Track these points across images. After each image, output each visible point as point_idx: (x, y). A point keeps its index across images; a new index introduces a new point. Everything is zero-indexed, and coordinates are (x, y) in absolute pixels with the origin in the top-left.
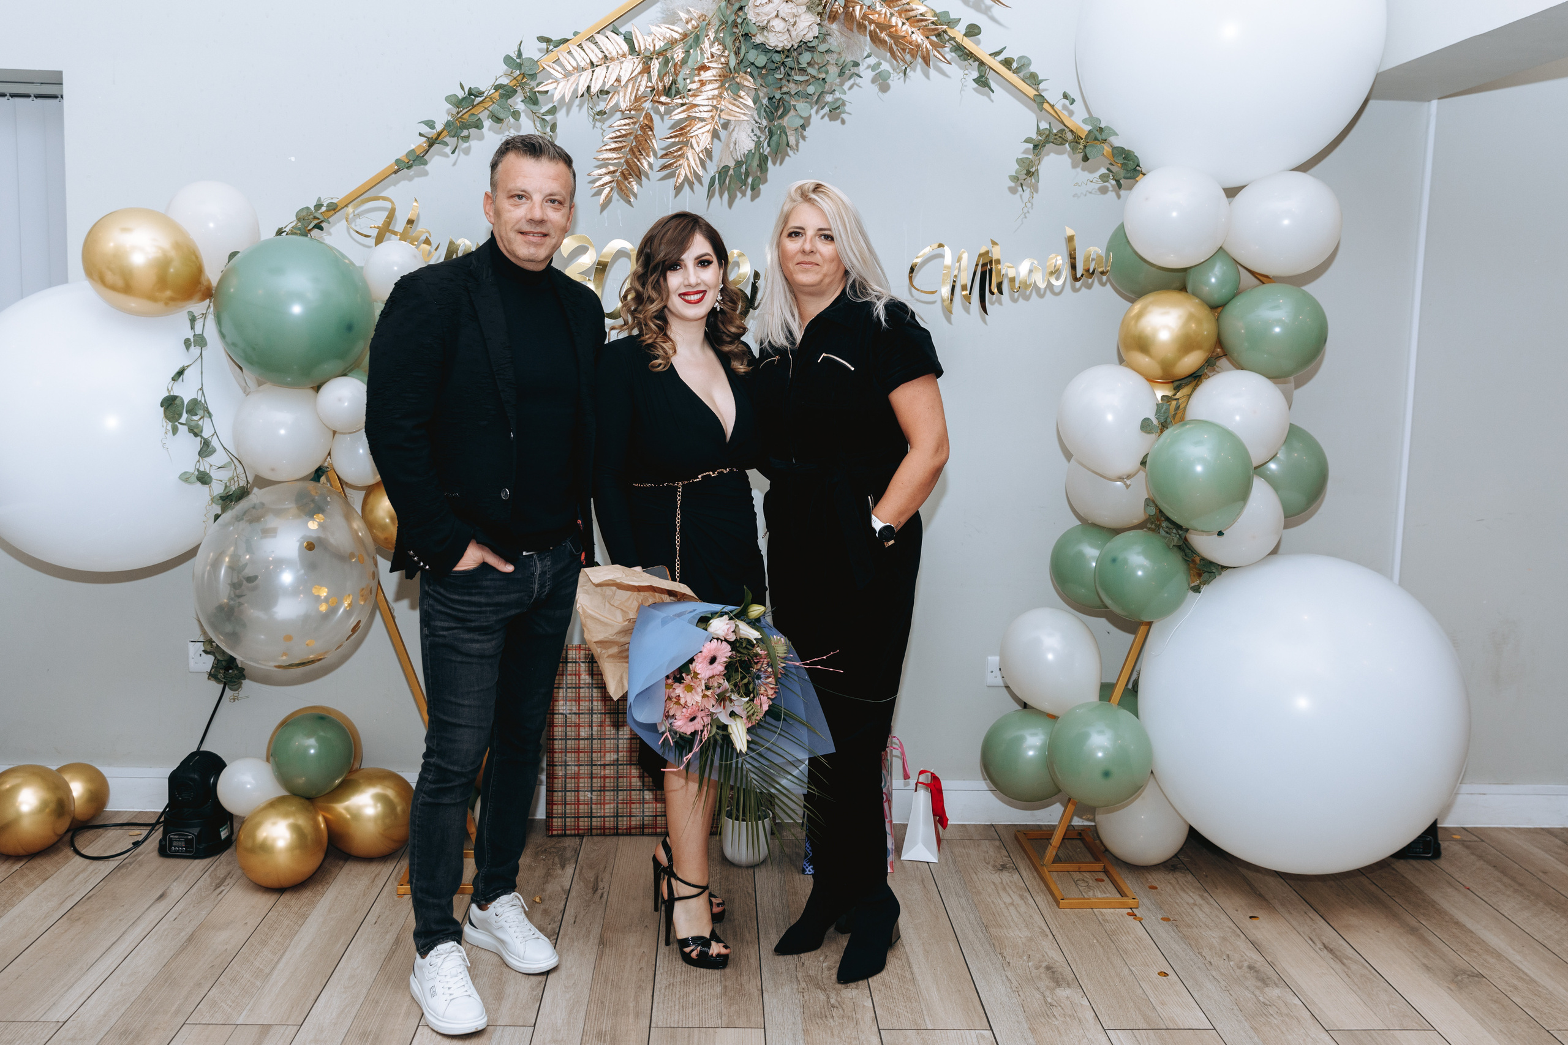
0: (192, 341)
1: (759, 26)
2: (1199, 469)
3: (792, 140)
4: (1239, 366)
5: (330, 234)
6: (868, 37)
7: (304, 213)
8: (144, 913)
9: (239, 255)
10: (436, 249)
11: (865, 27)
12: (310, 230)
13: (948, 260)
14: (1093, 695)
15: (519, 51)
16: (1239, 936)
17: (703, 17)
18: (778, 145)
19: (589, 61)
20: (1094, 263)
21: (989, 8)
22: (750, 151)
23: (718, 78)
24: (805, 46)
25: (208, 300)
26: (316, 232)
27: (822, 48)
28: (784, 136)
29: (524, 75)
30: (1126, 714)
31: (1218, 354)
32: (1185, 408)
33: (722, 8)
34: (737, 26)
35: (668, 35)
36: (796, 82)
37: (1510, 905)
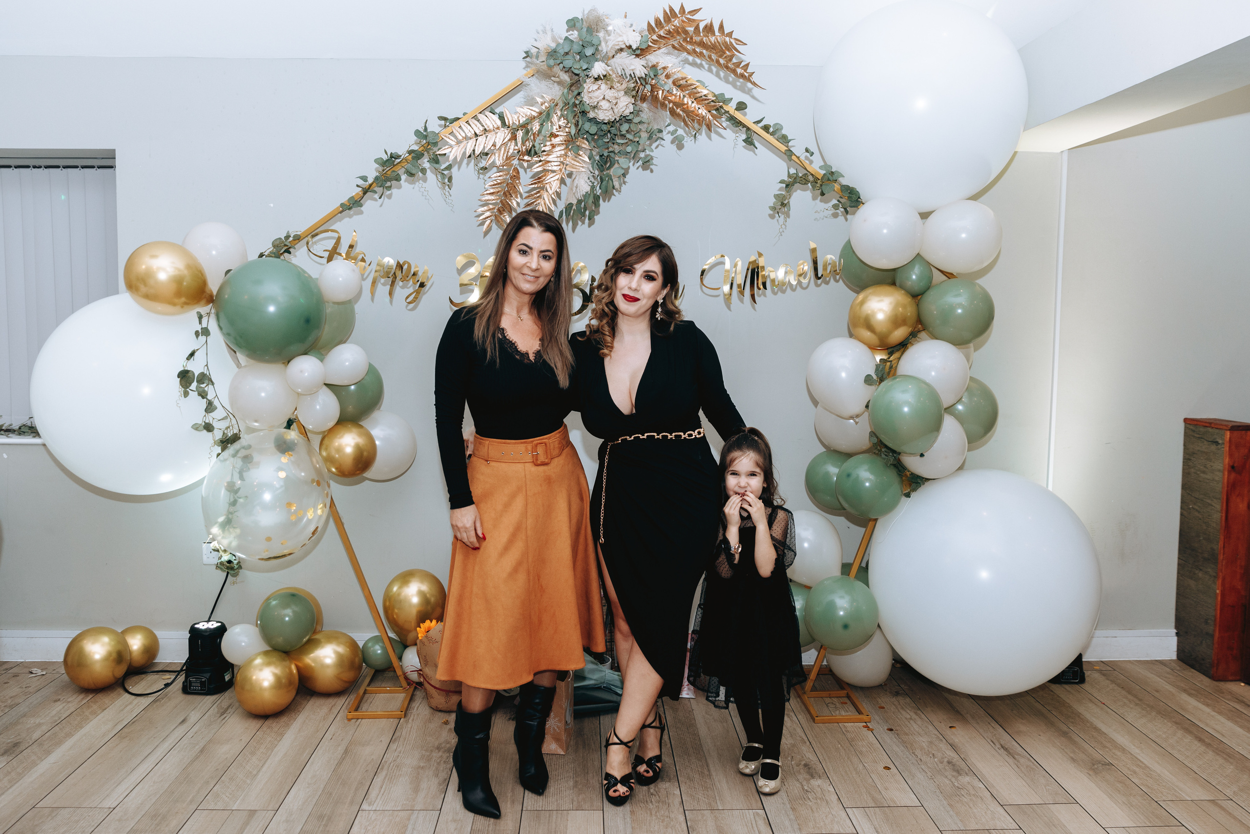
0: (200, 332)
1: (592, 106)
2: (906, 409)
3: (616, 184)
4: (934, 337)
5: (295, 256)
6: (668, 113)
7: (278, 242)
8: (171, 732)
9: (232, 272)
10: (369, 265)
11: (666, 106)
12: (282, 254)
13: (728, 266)
14: (836, 571)
15: (425, 127)
16: (942, 740)
17: (552, 100)
18: (607, 187)
19: (473, 133)
20: (830, 266)
21: (750, 90)
22: (587, 192)
23: (564, 143)
24: (624, 119)
25: (212, 304)
26: (286, 254)
27: (636, 120)
28: (610, 181)
29: (429, 143)
30: (860, 585)
31: (919, 329)
32: (896, 367)
33: (565, 94)
34: (576, 106)
35: (528, 114)
36: (618, 144)
37: (1133, 715)
